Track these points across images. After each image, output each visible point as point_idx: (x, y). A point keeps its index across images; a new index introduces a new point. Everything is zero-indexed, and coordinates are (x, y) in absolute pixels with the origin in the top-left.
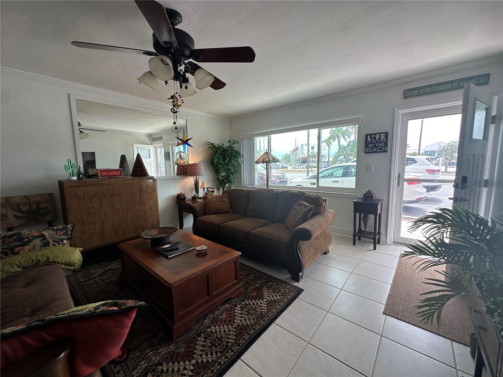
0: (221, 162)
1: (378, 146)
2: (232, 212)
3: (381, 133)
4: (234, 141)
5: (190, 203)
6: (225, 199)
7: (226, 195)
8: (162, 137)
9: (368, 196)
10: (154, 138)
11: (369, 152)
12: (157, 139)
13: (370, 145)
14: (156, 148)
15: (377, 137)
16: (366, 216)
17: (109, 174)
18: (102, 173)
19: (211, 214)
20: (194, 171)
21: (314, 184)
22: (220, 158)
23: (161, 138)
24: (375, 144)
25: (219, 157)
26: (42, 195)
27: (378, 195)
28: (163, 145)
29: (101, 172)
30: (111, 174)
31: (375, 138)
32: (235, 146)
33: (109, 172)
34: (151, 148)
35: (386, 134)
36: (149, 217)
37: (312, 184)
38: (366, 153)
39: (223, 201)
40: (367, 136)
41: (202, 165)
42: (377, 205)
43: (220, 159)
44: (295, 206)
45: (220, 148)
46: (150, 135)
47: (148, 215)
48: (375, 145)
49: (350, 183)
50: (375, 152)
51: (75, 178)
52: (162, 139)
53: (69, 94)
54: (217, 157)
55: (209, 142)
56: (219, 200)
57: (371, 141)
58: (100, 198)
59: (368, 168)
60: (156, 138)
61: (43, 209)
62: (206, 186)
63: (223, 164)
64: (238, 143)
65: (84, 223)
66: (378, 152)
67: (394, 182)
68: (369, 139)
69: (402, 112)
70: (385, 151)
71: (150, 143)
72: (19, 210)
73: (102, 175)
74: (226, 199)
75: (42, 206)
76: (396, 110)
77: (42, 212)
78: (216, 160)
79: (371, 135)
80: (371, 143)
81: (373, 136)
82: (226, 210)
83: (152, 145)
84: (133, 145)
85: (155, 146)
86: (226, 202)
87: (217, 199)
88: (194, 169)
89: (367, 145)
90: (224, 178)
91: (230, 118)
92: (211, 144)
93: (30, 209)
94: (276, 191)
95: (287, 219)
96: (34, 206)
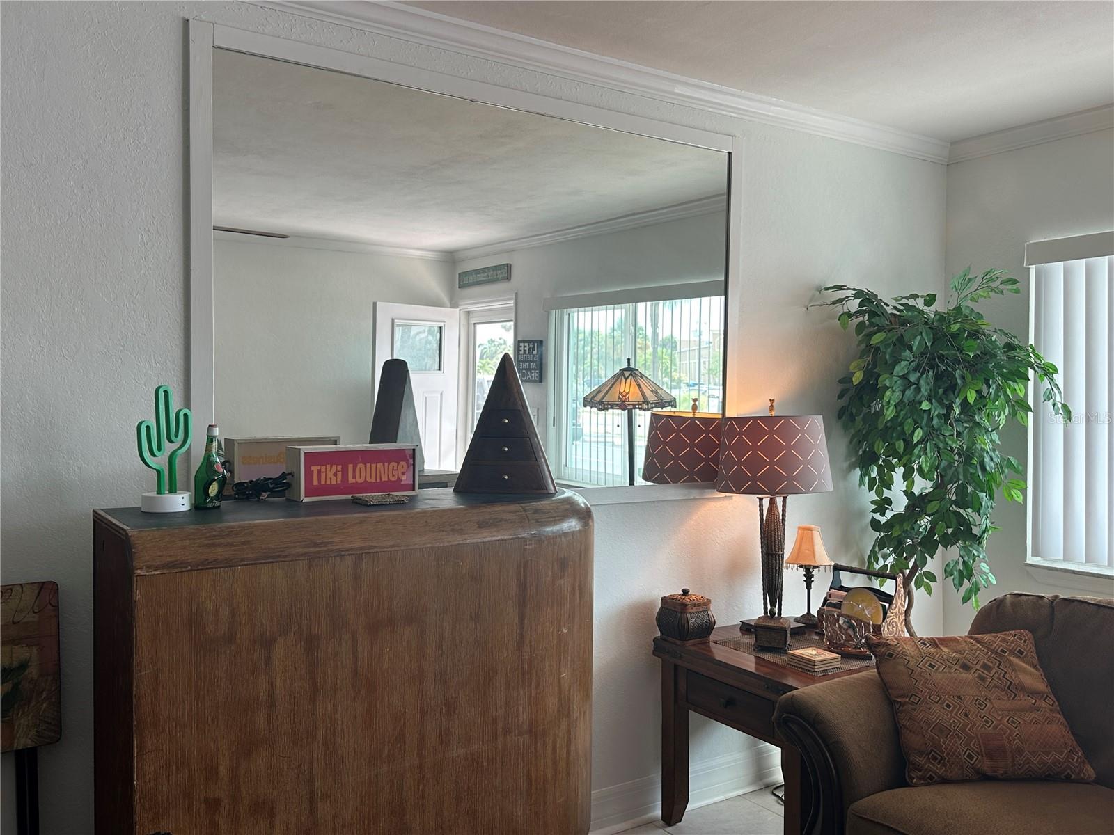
0: (925, 406)
4: (991, 280)
5: (748, 662)
6: (1025, 671)
7: (1022, 640)
8: (508, 267)
10: (468, 273)
12: (481, 277)
14: (472, 322)
17: (351, 480)
18: (319, 472)
19: (944, 781)
20: (772, 463)
22: (922, 382)
23: (503, 273)
25: (913, 378)
28: (511, 304)
29: (315, 469)
30: (360, 481)
33: (351, 466)
34: (451, 319)
36: (555, 763)
39: (1013, 689)
41: (817, 423)
43: (918, 389)
45: (906, 319)
46: (450, 259)
47: (549, 750)
51: (181, 502)
52: (508, 278)
53: (186, 22)
54: (904, 377)
55: (839, 288)
56: (980, 677)
60: (478, 271)
62: (823, 556)
63: (935, 422)
64: (1017, 291)
65: (213, 804)
71: (446, 300)
73: (316, 483)
74: (1031, 677)
78: (898, 394)
82: (1049, 759)
83: (454, 305)
84: (375, 304)
85: (468, 313)
86: (1033, 693)
87: (966, 667)
88: (772, 448)
90: (917, 504)
91: (953, 143)
92: (859, 294)
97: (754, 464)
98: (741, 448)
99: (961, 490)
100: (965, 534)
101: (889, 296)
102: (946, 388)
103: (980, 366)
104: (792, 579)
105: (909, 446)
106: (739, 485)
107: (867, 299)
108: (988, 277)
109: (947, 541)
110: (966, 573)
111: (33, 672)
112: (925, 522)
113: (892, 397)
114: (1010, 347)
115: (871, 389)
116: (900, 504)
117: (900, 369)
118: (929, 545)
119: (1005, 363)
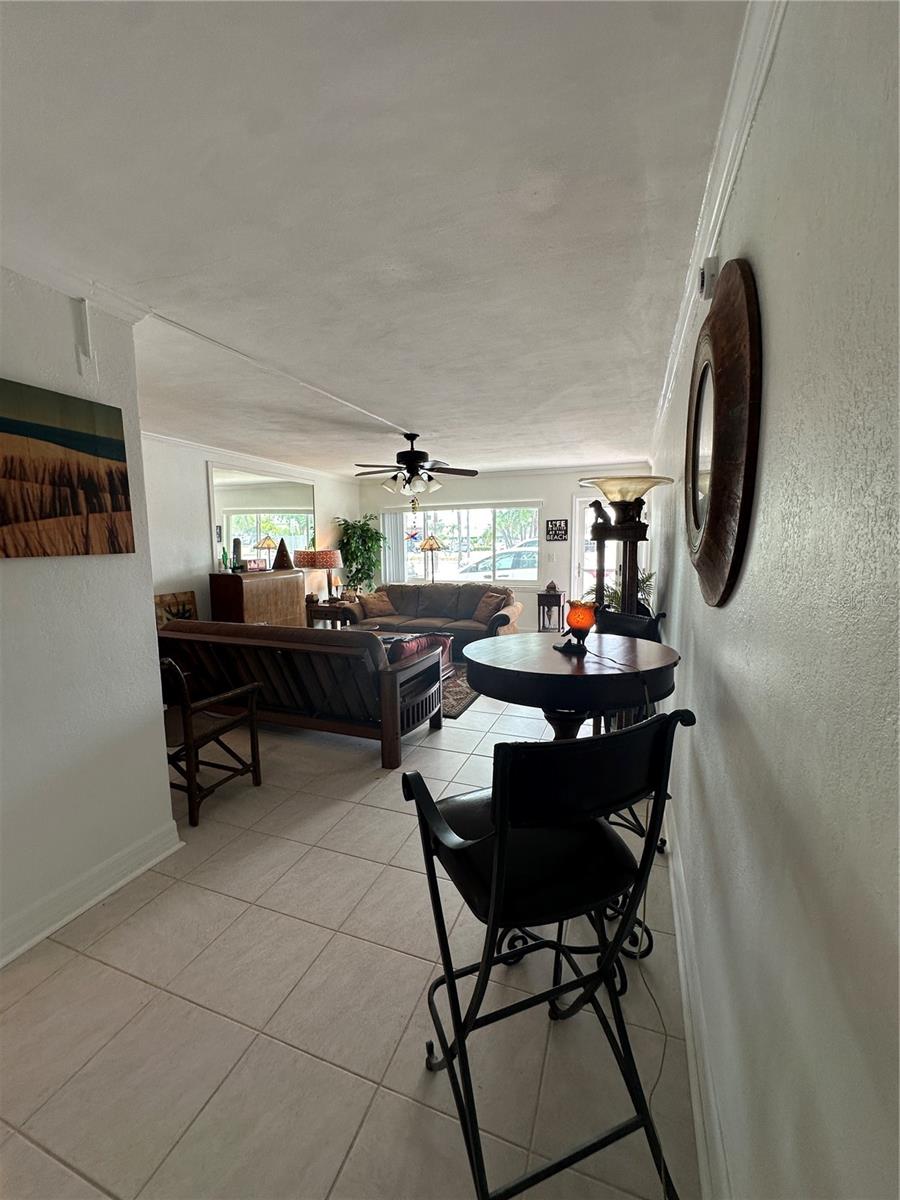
0: (360, 547)
1: (558, 535)
2: (398, 615)
3: (561, 521)
5: (328, 607)
7: (385, 593)
9: (552, 587)
11: (550, 540)
13: (551, 532)
15: (558, 524)
16: (549, 610)
18: (244, 565)
19: (374, 617)
20: (328, 562)
21: (489, 577)
22: (359, 542)
24: (555, 531)
25: (357, 541)
26: (186, 593)
27: (560, 588)
31: (556, 525)
32: (372, 524)
33: (256, 563)
35: (566, 521)
37: (486, 577)
38: (547, 540)
40: (548, 522)
42: (560, 596)
44: (484, 599)
45: (354, 527)
48: (555, 533)
49: (530, 575)
50: (556, 540)
53: (207, 462)
55: (338, 518)
56: (377, 600)
57: (552, 528)
58: (267, 596)
59: (550, 557)
61: (188, 611)
62: (339, 583)
63: (362, 551)
64: (377, 519)
66: (559, 540)
67: (575, 572)
68: (550, 526)
69: (578, 500)
70: (565, 539)
72: (170, 612)
74: (385, 598)
75: (187, 607)
76: (574, 497)
77: (187, 615)
79: (551, 521)
80: (552, 530)
81: (554, 523)
82: (390, 612)
86: (387, 601)
87: (375, 599)
88: (330, 558)
89: (548, 533)
90: (358, 571)
92: (344, 520)
93: (178, 610)
94: (455, 584)
95: (476, 613)
96: (181, 608)
98: (323, 559)
99: (369, 566)
100: (369, 577)
101: (351, 521)
102: (364, 543)
103: (371, 538)
104: (334, 589)
105: (357, 557)
106: (322, 567)
107: (346, 521)
108: (371, 516)
109: (365, 579)
110: (370, 586)
111: (192, 611)
112: (360, 576)
113: (353, 545)
114: (377, 533)
115: (348, 543)
116: (354, 570)
117: (355, 539)
118: (361, 580)
119: (376, 537)
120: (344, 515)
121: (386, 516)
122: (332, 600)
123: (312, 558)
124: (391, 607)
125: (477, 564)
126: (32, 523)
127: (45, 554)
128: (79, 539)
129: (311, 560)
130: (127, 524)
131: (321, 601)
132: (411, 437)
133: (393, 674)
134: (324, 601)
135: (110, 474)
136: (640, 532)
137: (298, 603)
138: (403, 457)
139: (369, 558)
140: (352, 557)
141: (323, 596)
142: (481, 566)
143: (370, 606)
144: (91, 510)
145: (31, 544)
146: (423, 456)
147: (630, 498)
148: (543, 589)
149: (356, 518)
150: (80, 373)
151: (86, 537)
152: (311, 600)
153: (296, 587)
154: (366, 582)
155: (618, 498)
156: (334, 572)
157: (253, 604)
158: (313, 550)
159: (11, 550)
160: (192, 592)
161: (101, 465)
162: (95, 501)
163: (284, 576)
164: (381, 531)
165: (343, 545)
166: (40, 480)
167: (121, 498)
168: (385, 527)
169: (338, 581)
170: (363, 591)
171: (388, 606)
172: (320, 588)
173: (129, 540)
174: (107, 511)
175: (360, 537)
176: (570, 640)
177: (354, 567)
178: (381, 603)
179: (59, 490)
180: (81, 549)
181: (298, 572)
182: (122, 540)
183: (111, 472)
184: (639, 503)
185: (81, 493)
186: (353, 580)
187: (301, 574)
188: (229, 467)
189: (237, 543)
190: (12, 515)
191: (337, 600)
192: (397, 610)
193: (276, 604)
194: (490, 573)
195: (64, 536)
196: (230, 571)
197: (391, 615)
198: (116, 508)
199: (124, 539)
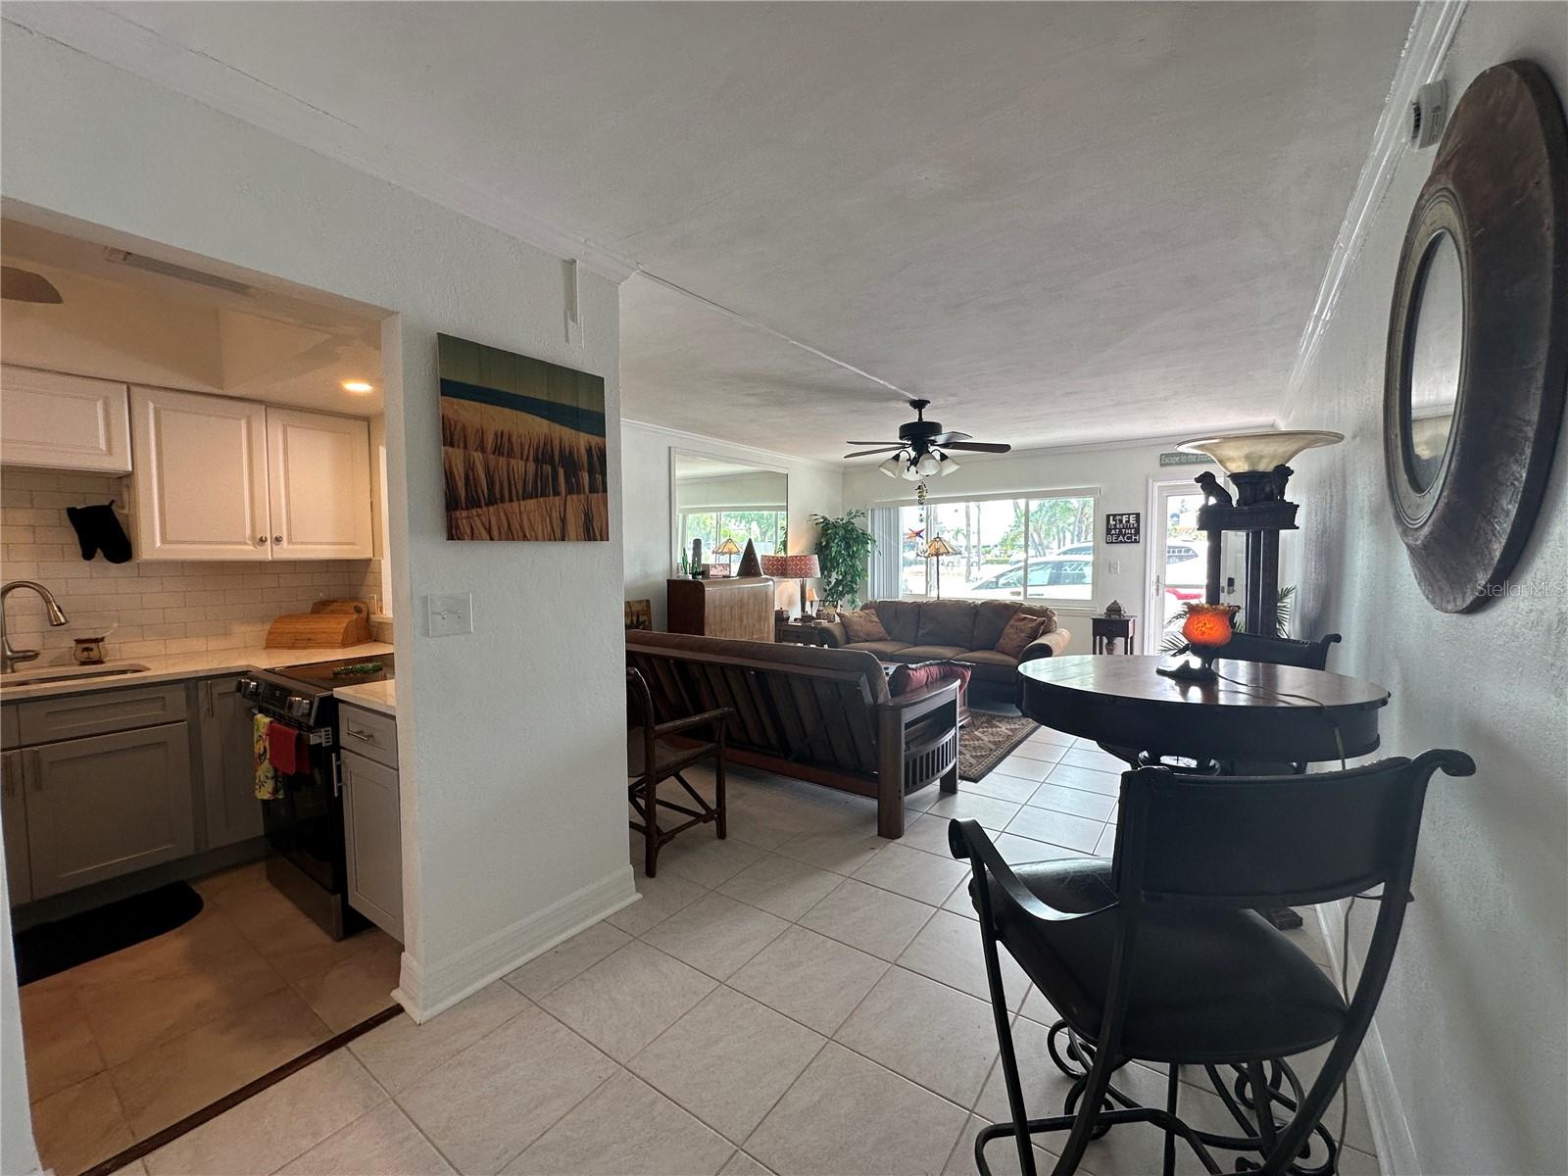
0: (843, 552)
1: (1125, 534)
2: (892, 640)
3: (1129, 514)
6: (873, 617)
7: (873, 611)
9: (1115, 609)
11: (1112, 542)
13: (1113, 532)
15: (1124, 519)
16: (1110, 643)
21: (1019, 594)
22: (842, 545)
24: (1120, 529)
25: (839, 543)
26: (641, 601)
27: (1128, 610)
31: (1121, 521)
32: (858, 523)
35: (1138, 515)
37: (1013, 593)
38: (1107, 543)
39: (872, 622)
40: (1108, 516)
42: (1128, 621)
43: (841, 547)
45: (835, 526)
48: (1120, 532)
49: (1083, 592)
50: (1121, 542)
53: (670, 448)
55: (816, 515)
56: (865, 619)
57: (1115, 525)
58: (731, 608)
59: (1111, 567)
63: (845, 557)
64: (864, 517)
66: (1126, 542)
67: (1151, 589)
68: (1112, 522)
69: (1158, 483)
70: (1136, 542)
74: (876, 620)
75: (641, 619)
76: (1150, 481)
77: (641, 627)
79: (1114, 516)
80: (1115, 529)
81: (1118, 517)
82: (878, 634)
88: (806, 564)
89: (1108, 531)
90: (838, 583)
91: (845, 467)
92: (823, 518)
93: (632, 622)
94: (970, 601)
95: (1001, 640)
96: (635, 618)
97: (801, 569)
98: (796, 565)
99: (853, 577)
100: (852, 591)
101: (831, 519)
102: (848, 547)
103: (856, 540)
104: (808, 604)
105: (838, 564)
106: (796, 576)
107: (825, 519)
108: (857, 512)
109: (848, 593)
110: (853, 602)
111: (647, 623)
112: (840, 588)
113: (834, 549)
114: (863, 534)
115: (828, 546)
116: (833, 581)
117: (836, 541)
118: (842, 595)
119: (863, 538)
120: (822, 512)
121: (876, 513)
122: (806, 618)
123: (782, 565)
124: (882, 629)
125: (998, 577)
126: (515, 504)
127: (525, 538)
128: (557, 523)
129: (782, 568)
130: (602, 508)
131: (792, 619)
132: (919, 405)
133: (897, 710)
134: (796, 620)
135: (589, 451)
136: (1286, 515)
137: (767, 619)
138: (907, 431)
139: (853, 566)
140: (832, 564)
141: (795, 613)
142: (1002, 581)
143: (856, 628)
144: (570, 491)
145: (513, 527)
146: (935, 428)
147: (1266, 466)
148: (1100, 612)
149: (837, 515)
150: (567, 341)
151: (563, 521)
152: (781, 617)
153: (765, 599)
154: (848, 597)
155: (1241, 467)
156: (809, 582)
157: (715, 616)
158: (782, 554)
159: (495, 533)
160: (648, 601)
161: (582, 440)
162: (574, 480)
163: (750, 585)
164: (869, 532)
165: (821, 549)
166: (525, 457)
167: (599, 477)
168: (874, 527)
169: (813, 594)
170: (844, 607)
171: (878, 629)
172: (791, 603)
173: (604, 527)
174: (584, 493)
175: (844, 538)
176: (1187, 662)
177: (834, 577)
178: (869, 624)
179: (541, 467)
180: (558, 534)
181: (767, 580)
182: (596, 525)
183: (591, 447)
184: (1283, 473)
185: (561, 471)
186: (831, 594)
187: (771, 583)
188: (693, 454)
189: (697, 543)
190: (498, 496)
191: (811, 618)
192: (889, 634)
193: (741, 619)
194: (1021, 590)
195: (543, 520)
196: (690, 577)
197: (880, 640)
198: (593, 490)
199: (599, 525)
